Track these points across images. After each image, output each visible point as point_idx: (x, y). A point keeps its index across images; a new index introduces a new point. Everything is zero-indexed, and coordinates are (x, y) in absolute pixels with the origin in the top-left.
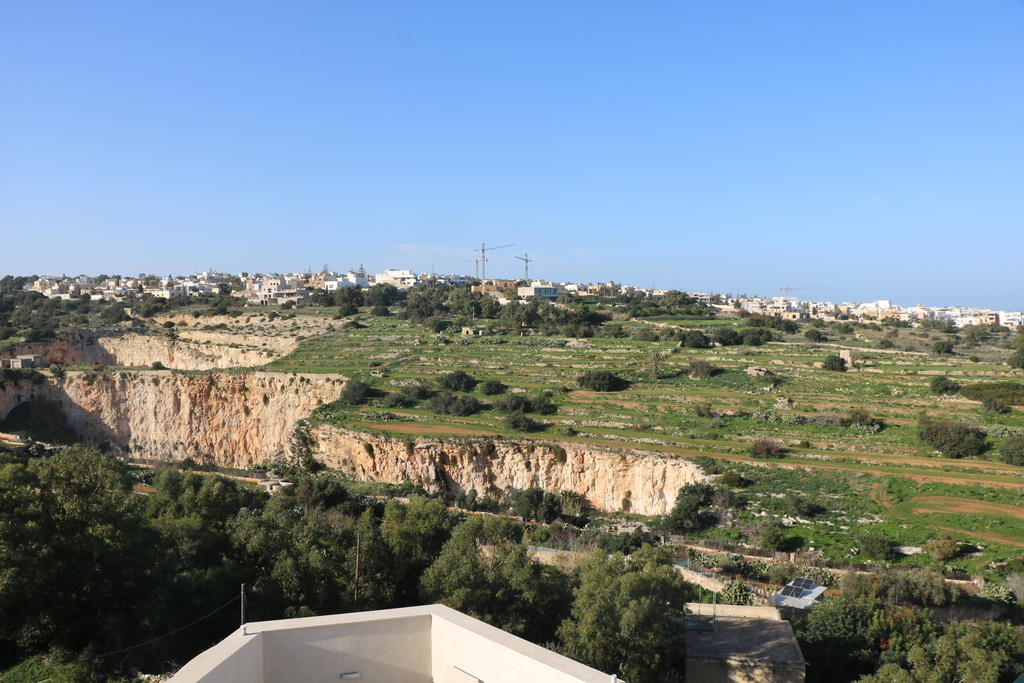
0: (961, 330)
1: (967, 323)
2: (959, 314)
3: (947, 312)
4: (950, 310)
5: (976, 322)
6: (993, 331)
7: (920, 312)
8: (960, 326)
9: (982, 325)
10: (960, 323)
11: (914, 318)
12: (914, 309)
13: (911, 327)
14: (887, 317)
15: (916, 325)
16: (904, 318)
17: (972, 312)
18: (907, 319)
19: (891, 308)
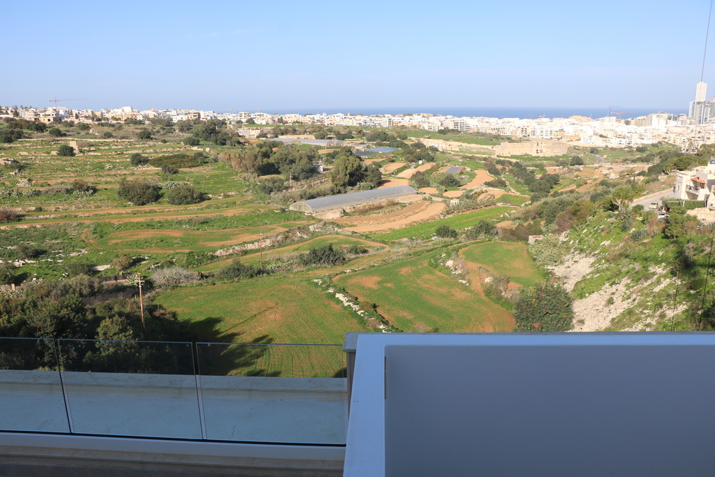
0: (175, 124)
1: (180, 119)
2: (176, 114)
3: (168, 113)
4: (170, 111)
5: (185, 118)
6: (195, 124)
7: (151, 114)
8: (176, 122)
9: (189, 120)
10: (175, 120)
11: (146, 117)
12: (147, 112)
13: (144, 124)
14: (128, 118)
15: (147, 122)
16: (140, 118)
17: (183, 111)
18: (141, 119)
19: (132, 111)
